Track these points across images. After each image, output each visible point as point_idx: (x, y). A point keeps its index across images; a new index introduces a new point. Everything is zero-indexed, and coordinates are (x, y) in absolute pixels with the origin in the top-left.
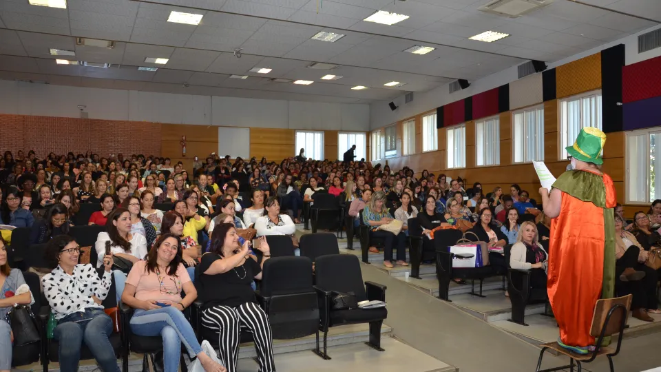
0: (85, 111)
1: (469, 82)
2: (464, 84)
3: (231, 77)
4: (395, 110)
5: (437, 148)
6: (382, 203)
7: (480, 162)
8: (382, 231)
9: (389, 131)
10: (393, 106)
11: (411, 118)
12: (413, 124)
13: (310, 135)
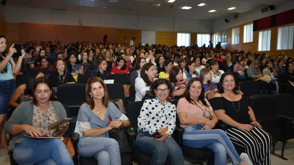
0: (81, 22)
1: (275, 7)
2: (272, 8)
3: (153, 5)
4: (228, 23)
5: (252, 41)
6: (258, 66)
7: (279, 48)
8: (260, 81)
9: (223, 33)
10: (227, 21)
11: (236, 27)
12: (238, 30)
13: (184, 35)
